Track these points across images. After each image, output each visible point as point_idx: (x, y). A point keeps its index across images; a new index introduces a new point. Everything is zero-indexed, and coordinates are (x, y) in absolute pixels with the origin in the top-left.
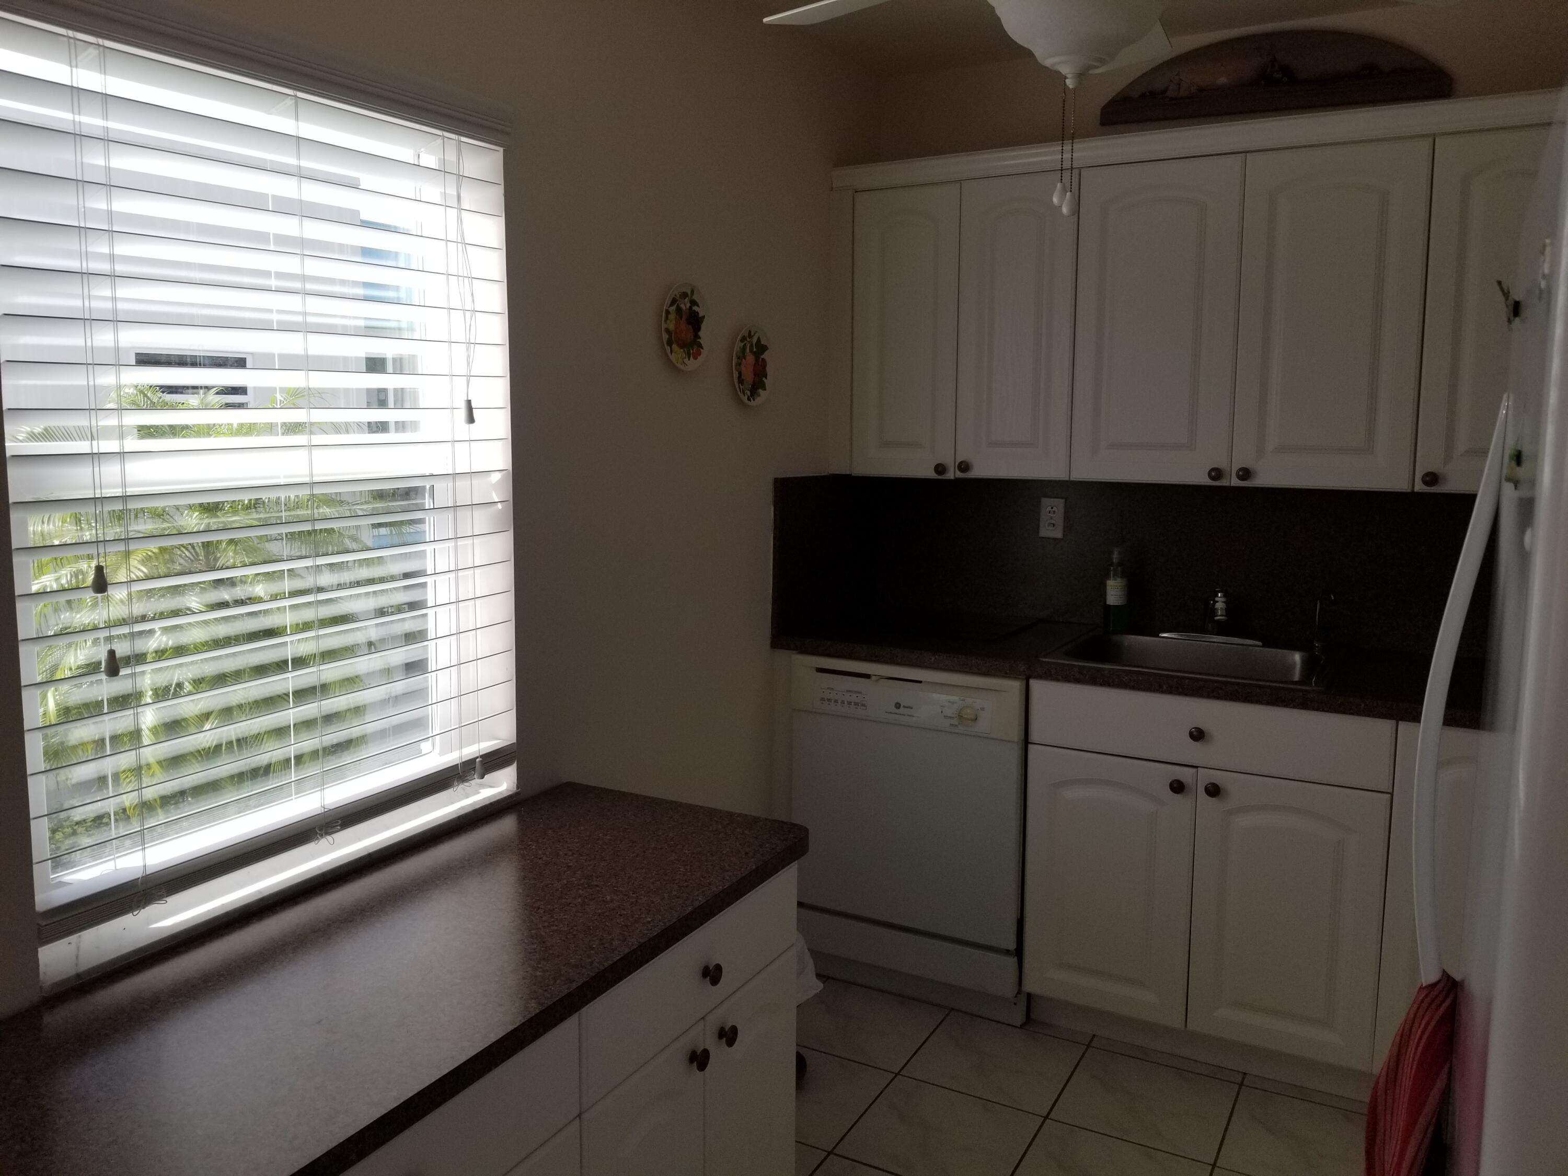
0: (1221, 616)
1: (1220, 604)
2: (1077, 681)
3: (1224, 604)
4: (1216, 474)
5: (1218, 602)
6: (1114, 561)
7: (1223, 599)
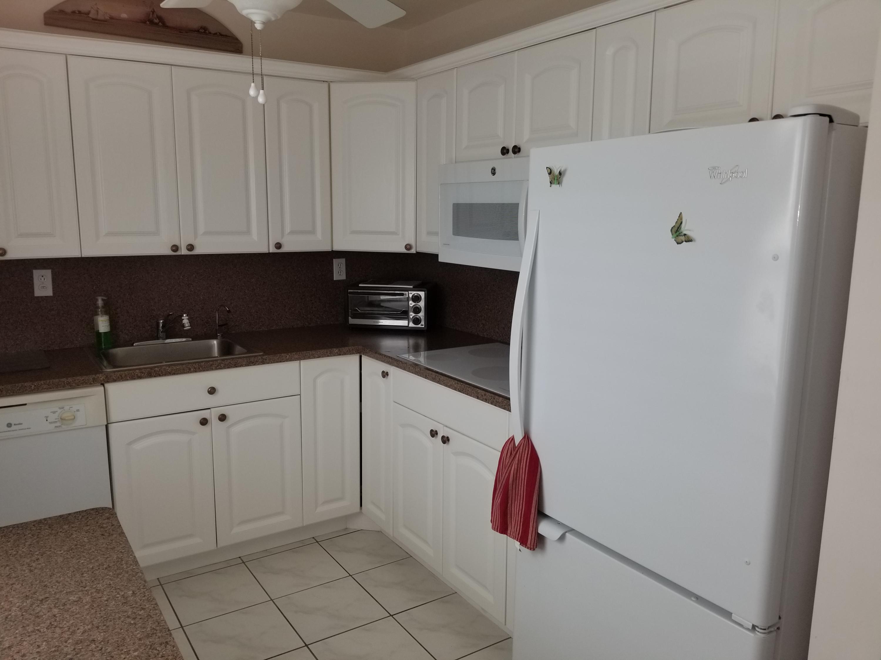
0: (188, 327)
1: (185, 320)
2: (140, 378)
3: (188, 320)
4: (175, 248)
5: (183, 319)
6: (100, 305)
7: (187, 318)
